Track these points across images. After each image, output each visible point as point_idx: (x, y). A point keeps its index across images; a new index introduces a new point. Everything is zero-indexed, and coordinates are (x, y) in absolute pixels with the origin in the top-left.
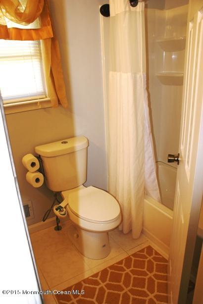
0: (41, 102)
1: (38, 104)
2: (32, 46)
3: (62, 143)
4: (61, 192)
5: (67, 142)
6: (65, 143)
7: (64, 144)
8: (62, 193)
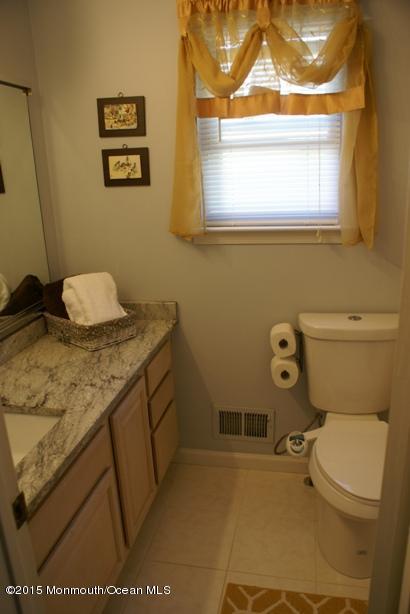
0: (324, 232)
1: (318, 234)
2: (328, 123)
3: (350, 318)
4: (326, 412)
5: (360, 318)
6: (356, 318)
7: (352, 322)
8: (328, 415)
